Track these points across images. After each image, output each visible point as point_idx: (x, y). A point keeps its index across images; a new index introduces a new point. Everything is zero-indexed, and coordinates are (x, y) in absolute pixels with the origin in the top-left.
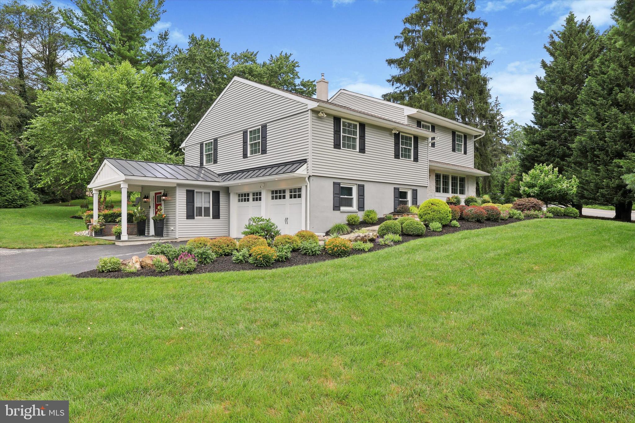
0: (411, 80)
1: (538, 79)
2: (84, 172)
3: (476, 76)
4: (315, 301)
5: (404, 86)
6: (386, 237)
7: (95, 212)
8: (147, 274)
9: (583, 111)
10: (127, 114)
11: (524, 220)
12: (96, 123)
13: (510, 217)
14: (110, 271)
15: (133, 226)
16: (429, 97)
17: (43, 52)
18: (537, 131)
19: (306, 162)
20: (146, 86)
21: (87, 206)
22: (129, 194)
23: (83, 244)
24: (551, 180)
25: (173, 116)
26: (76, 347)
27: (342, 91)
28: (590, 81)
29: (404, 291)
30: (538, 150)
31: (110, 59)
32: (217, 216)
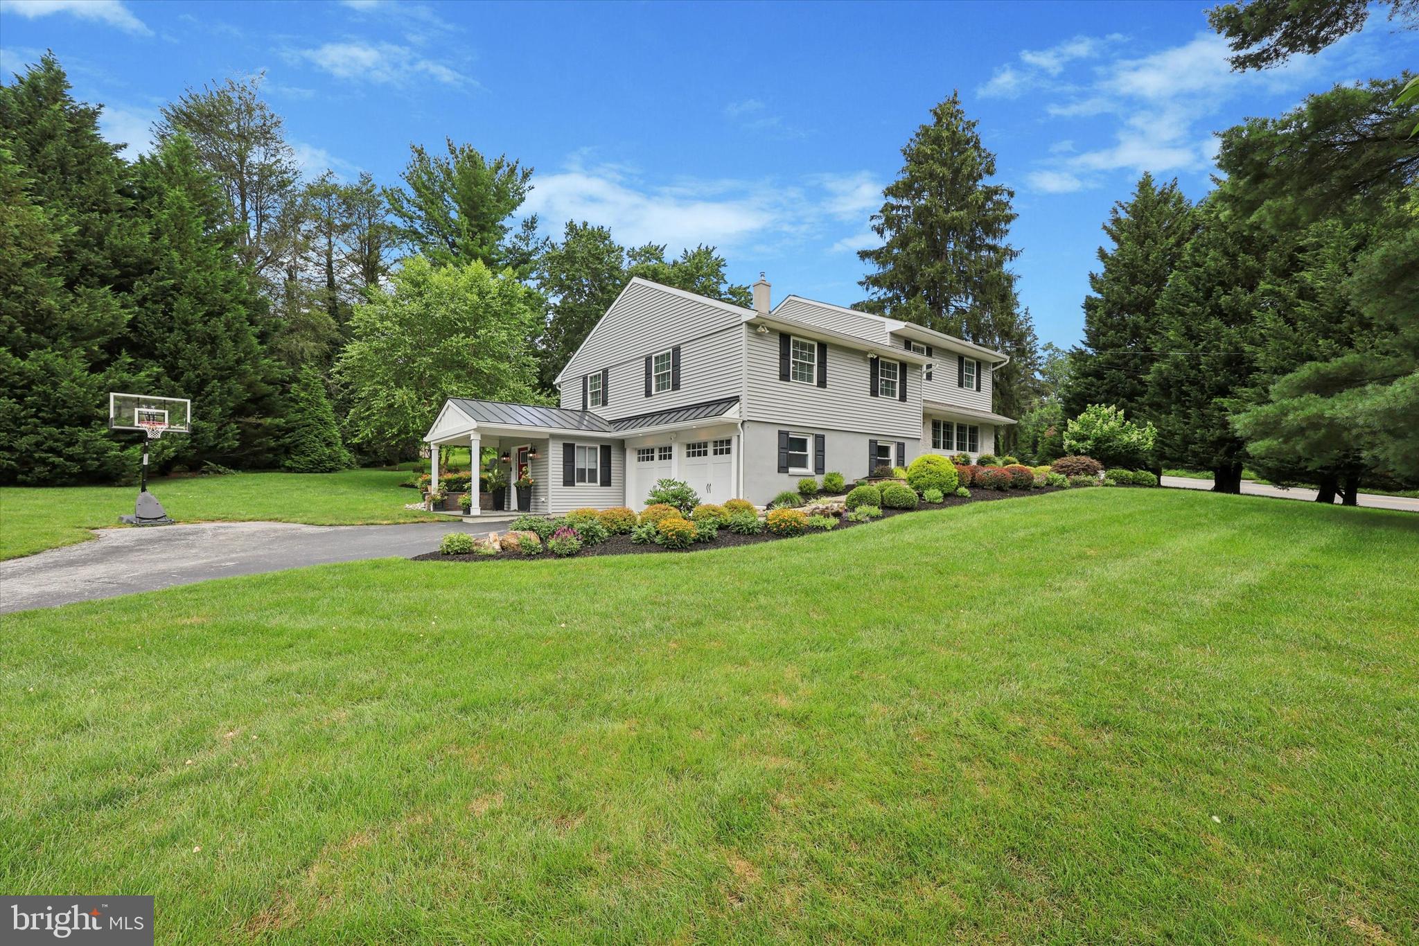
0: (895, 281)
1: (1093, 277)
2: (418, 420)
3: (997, 272)
4: (756, 594)
5: (885, 290)
6: (858, 510)
7: (434, 476)
8: (510, 557)
9: (1165, 324)
10: (478, 337)
11: (1070, 488)
12: (434, 350)
13: (1047, 484)
14: (458, 553)
15: (486, 497)
16: (922, 306)
17: (361, 251)
18: (1091, 356)
19: (738, 401)
20: (505, 296)
21: (424, 469)
22: (483, 451)
23: (418, 521)
24: (1112, 429)
25: (543, 342)
26: (417, 647)
27: (791, 298)
28: (1175, 278)
29: (887, 581)
30: (1092, 385)
31: (454, 258)
32: (606, 482)
